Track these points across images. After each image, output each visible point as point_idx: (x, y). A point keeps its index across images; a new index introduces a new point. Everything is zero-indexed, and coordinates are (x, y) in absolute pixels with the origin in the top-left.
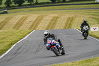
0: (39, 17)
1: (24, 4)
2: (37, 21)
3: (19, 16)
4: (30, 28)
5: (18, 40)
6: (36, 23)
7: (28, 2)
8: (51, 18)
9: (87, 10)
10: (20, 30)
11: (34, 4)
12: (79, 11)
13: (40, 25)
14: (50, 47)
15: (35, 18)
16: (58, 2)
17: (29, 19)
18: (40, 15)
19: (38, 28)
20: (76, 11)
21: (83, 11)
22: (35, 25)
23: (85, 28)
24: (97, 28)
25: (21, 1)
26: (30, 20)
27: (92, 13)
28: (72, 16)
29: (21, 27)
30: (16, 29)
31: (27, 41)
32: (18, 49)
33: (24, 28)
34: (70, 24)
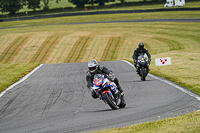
0: (51, 37)
1: (21, 11)
2: (47, 46)
3: (11, 35)
4: (33, 60)
5: (8, 83)
6: (45, 50)
7: (29, 8)
8: (75, 40)
9: (148, 24)
10: (12, 63)
11: (40, 12)
12: (131, 24)
13: (53, 54)
14: (100, 93)
15: (43, 40)
16: (89, 8)
17: (31, 42)
18: (52, 33)
19: (50, 59)
20: (127, 24)
21: (141, 24)
22: (43, 54)
23: (142, 59)
24: (169, 59)
25: (14, 6)
26: (32, 44)
27: (158, 30)
28: (118, 35)
29: (16, 58)
30: (4, 61)
31: (26, 86)
32: (9, 103)
33: (21, 60)
34: (114, 52)
